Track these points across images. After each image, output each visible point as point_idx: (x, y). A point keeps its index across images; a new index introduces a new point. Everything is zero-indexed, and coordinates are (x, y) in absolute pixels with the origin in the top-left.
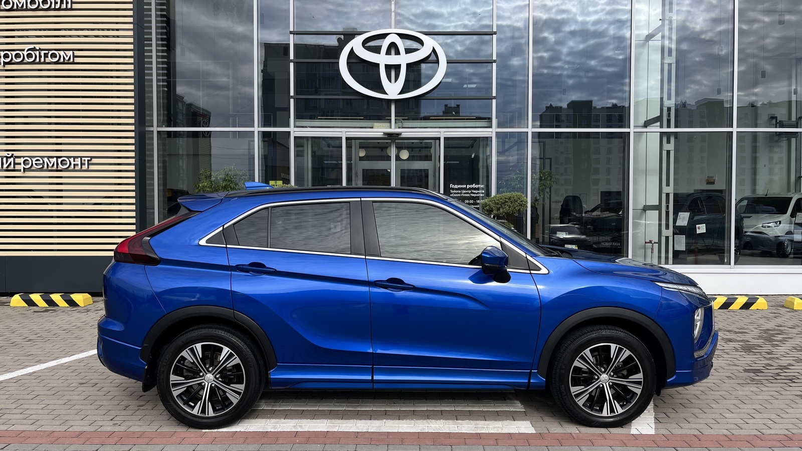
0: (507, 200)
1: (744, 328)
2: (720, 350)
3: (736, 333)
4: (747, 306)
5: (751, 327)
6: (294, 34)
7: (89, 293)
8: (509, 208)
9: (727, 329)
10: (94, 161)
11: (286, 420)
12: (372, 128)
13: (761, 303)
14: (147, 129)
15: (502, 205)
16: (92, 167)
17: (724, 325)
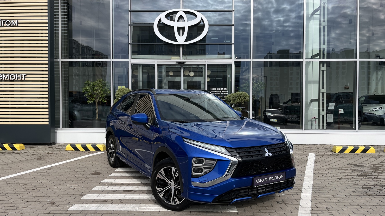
0: (238, 96)
1: (363, 164)
2: (350, 176)
3: (358, 166)
4: (364, 151)
5: (366, 163)
6: (131, 12)
7: (23, 143)
8: (239, 100)
9: (353, 164)
10: (28, 76)
12: (171, 59)
13: (372, 150)
15: (236, 98)
16: (26, 79)
17: (352, 162)
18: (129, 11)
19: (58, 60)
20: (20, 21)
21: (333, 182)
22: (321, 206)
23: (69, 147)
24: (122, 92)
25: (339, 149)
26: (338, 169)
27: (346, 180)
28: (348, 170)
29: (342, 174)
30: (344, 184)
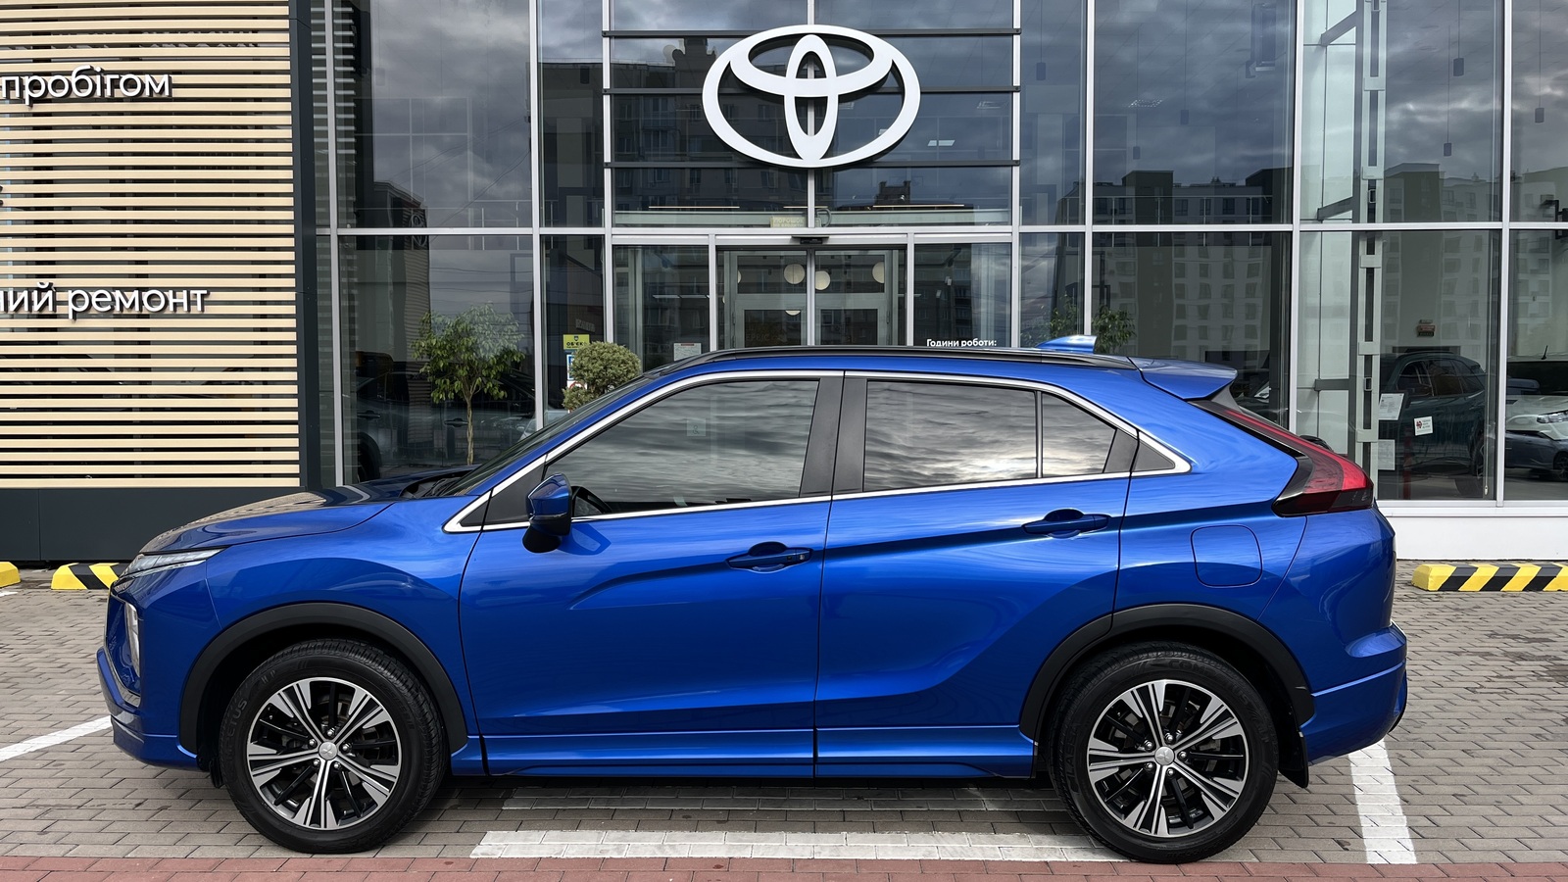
1: (1542, 631)
2: (1507, 677)
3: (1529, 640)
4: (1538, 584)
5: (1556, 629)
6: (610, 37)
9: (1508, 633)
10: (215, 296)
11: (640, 834)
12: (769, 226)
14: (319, 231)
16: (209, 309)
17: (1500, 624)
18: (605, 34)
19: (326, 231)
20: (177, 79)
21: (1453, 701)
22: (1434, 789)
24: (594, 359)
25: (1441, 574)
26: (1456, 653)
27: (1498, 693)
28: (1493, 655)
29: (1477, 673)
30: (1493, 708)
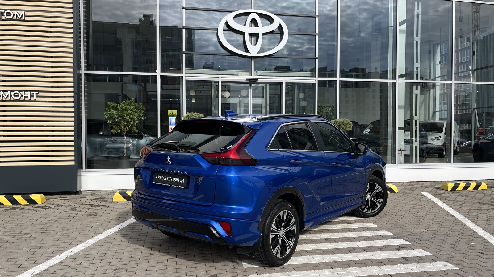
0: (341, 124)
4: (476, 188)
6: (185, 9)
7: (42, 193)
9: (485, 203)
10: (40, 94)
12: (238, 75)
13: (484, 186)
16: (38, 99)
17: (479, 200)
18: (183, 8)
19: (81, 72)
20: (27, 13)
23: (118, 196)
25: (450, 186)
26: (480, 210)
28: (489, 210)
